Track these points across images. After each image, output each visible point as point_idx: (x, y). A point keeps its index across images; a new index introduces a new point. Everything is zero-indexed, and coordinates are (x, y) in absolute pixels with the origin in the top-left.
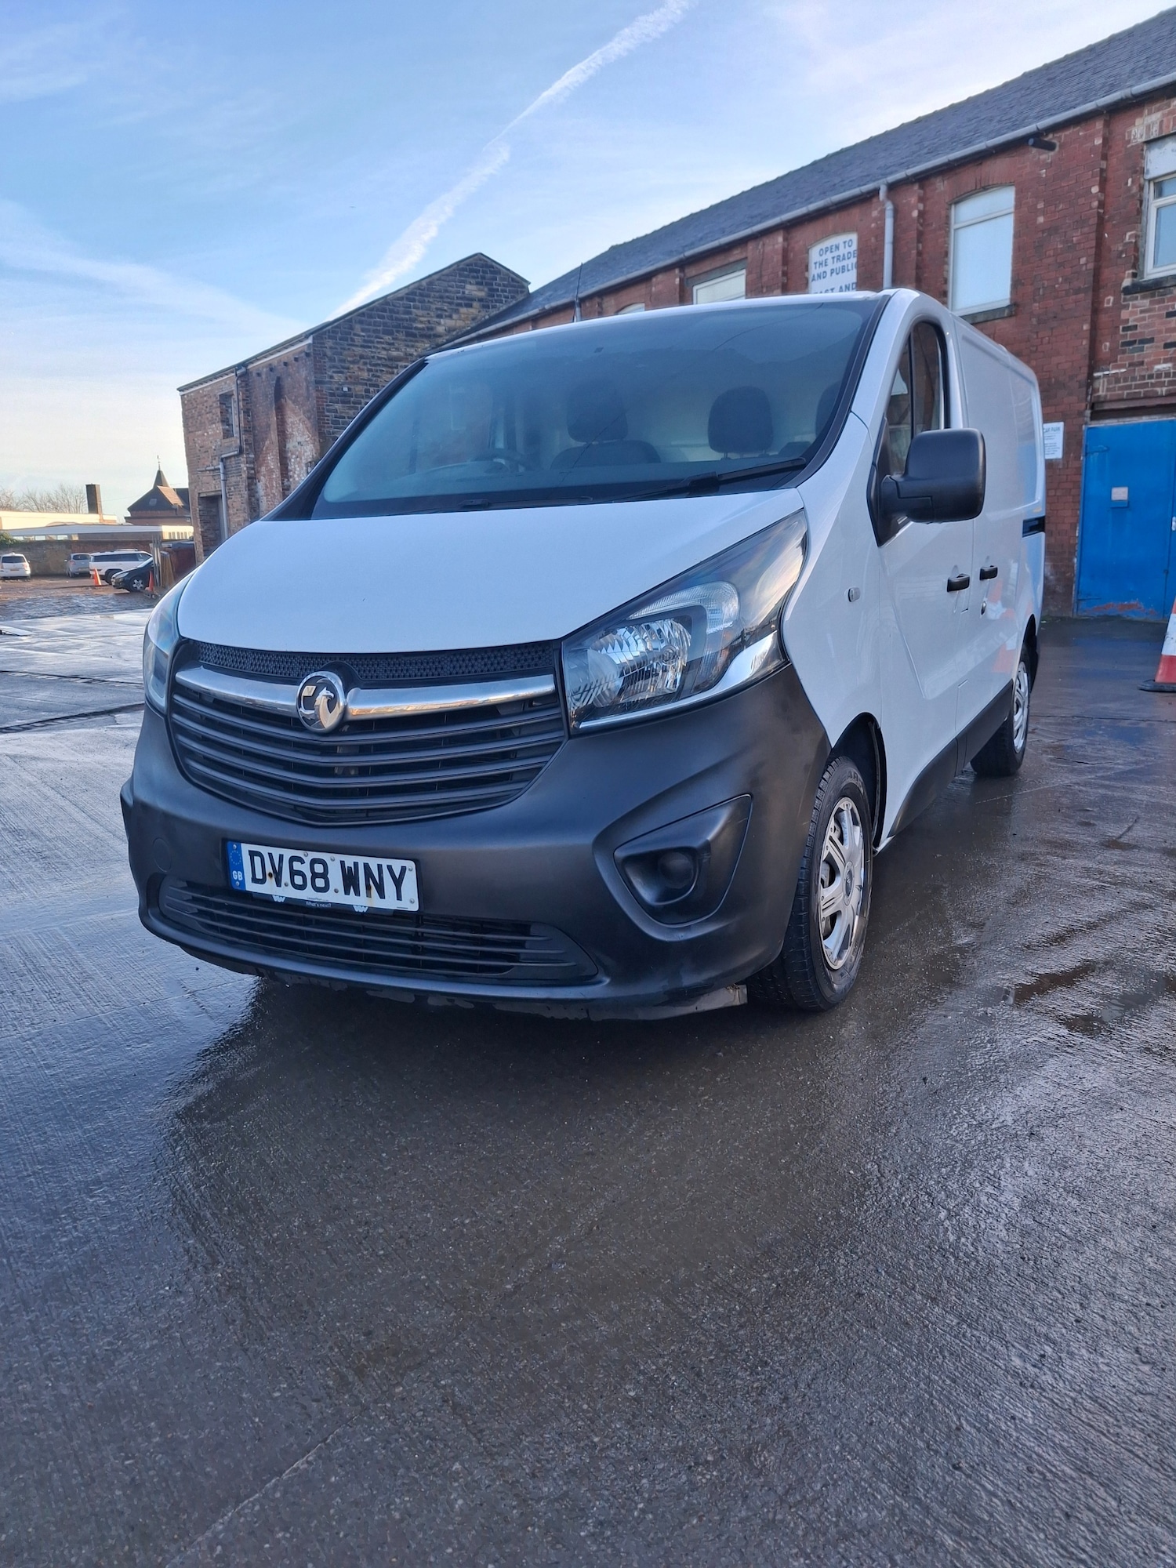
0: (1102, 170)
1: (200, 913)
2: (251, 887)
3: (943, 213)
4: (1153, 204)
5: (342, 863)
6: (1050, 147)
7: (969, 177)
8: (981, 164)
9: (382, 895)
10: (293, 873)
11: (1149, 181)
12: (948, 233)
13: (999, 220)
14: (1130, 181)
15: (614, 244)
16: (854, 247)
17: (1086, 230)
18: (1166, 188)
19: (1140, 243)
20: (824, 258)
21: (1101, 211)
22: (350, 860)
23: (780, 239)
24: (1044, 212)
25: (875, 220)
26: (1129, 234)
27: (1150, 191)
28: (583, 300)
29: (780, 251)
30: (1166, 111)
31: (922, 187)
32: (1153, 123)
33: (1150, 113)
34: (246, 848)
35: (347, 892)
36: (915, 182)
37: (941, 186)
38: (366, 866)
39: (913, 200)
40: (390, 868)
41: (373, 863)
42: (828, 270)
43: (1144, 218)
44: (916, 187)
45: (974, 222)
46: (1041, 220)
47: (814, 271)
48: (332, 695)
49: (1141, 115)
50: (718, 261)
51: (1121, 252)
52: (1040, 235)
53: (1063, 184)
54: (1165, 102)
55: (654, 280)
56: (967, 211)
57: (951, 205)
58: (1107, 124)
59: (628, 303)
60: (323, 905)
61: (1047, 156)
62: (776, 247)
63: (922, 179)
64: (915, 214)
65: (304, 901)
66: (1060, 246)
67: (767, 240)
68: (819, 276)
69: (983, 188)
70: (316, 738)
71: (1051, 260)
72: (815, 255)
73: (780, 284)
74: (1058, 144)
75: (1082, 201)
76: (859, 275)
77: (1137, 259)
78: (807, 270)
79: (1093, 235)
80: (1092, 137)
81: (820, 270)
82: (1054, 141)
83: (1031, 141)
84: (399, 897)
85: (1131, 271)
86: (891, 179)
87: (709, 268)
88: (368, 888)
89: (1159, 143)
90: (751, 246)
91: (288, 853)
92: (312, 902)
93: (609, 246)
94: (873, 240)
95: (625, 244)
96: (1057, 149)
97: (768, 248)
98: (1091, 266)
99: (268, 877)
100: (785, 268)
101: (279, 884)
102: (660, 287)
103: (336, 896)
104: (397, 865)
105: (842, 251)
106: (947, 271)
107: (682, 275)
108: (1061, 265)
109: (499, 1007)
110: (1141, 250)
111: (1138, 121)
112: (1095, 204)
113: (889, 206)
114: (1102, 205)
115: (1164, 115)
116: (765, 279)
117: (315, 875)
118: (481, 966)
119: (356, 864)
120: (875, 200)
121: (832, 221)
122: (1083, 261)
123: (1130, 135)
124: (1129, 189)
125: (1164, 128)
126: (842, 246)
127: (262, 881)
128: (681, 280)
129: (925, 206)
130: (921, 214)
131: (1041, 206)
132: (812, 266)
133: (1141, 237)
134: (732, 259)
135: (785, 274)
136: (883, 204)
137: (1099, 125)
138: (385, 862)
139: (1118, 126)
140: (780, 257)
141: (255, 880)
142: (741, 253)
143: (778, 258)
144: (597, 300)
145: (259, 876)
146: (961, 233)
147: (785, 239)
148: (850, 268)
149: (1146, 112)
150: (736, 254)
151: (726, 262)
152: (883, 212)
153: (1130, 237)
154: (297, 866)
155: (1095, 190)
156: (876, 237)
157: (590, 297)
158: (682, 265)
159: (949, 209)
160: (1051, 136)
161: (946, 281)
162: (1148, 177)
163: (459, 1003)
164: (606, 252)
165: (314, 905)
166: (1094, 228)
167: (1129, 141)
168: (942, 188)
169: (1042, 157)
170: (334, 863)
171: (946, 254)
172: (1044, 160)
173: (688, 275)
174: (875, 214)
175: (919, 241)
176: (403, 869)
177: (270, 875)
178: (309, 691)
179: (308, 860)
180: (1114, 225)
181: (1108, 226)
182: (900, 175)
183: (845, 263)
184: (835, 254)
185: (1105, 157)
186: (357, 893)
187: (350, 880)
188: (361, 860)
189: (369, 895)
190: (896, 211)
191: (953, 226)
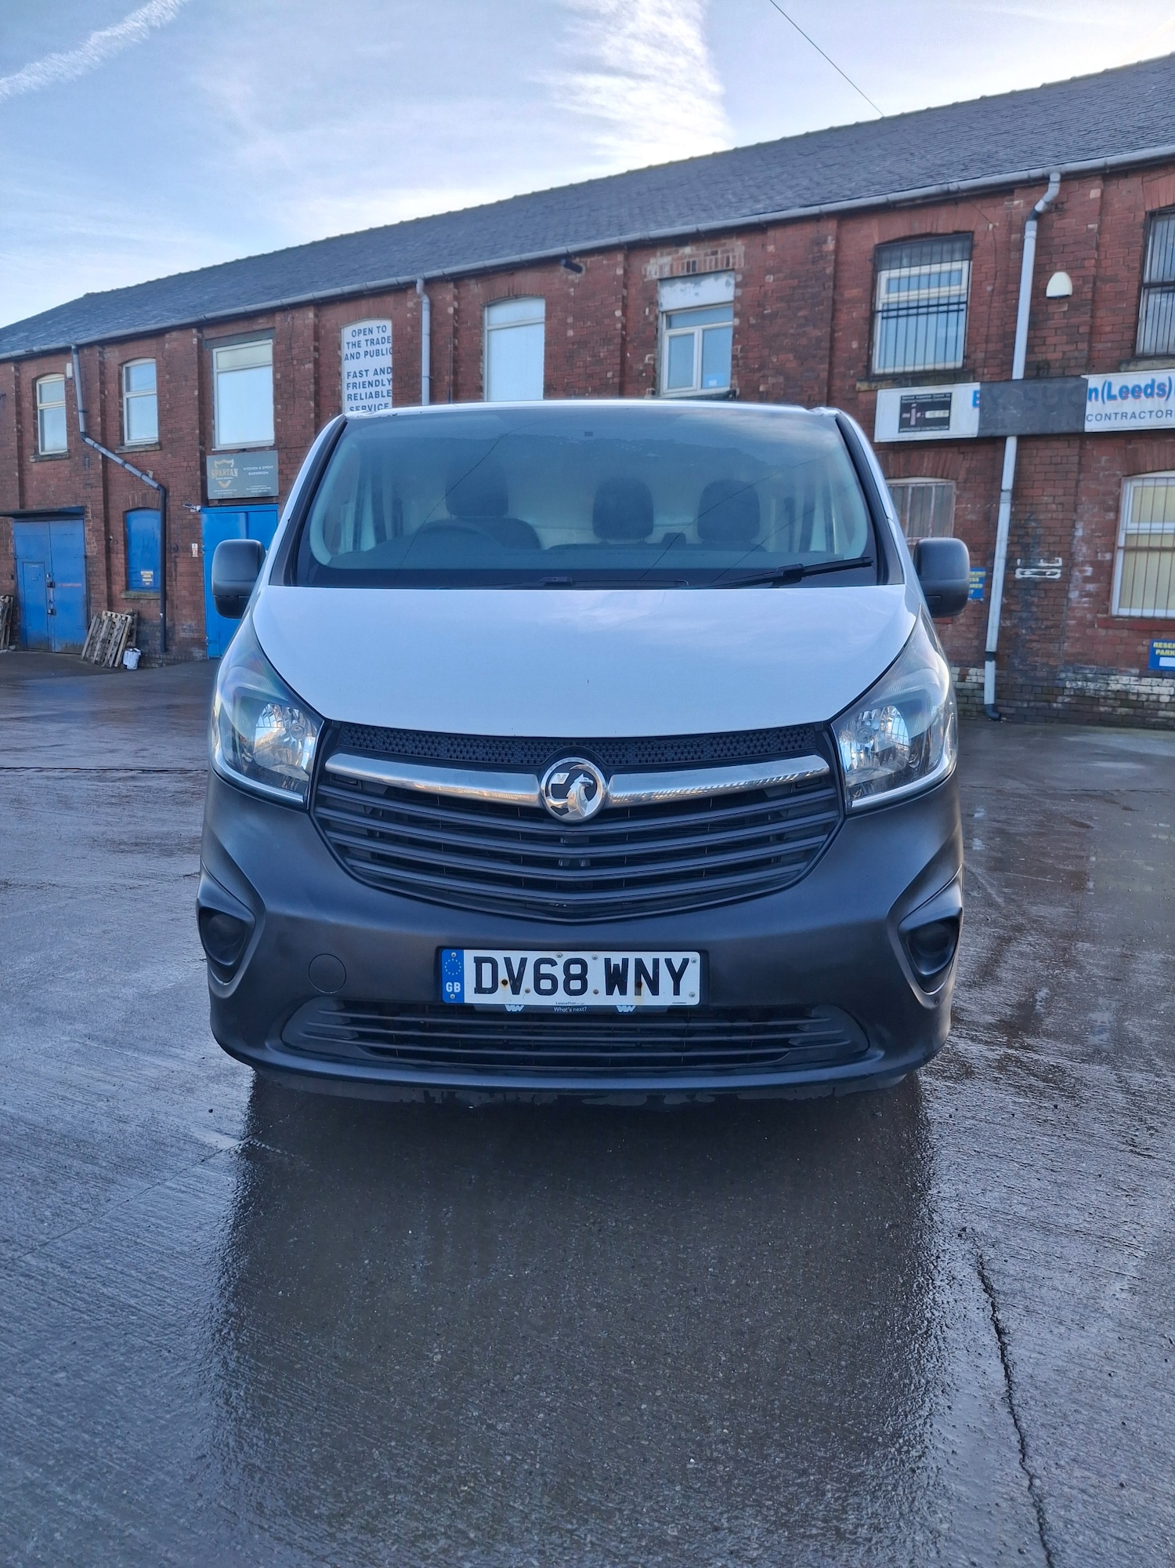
0: (623, 297)
1: (363, 1036)
2: (471, 998)
3: (478, 313)
4: (666, 334)
5: (608, 961)
6: (577, 269)
7: (502, 284)
8: (513, 274)
9: (655, 991)
10: (538, 977)
11: (663, 313)
12: (481, 334)
13: (530, 327)
14: (647, 310)
15: (90, 292)
16: (389, 333)
17: (611, 347)
18: (675, 322)
19: (657, 366)
20: (356, 339)
21: (624, 333)
22: (616, 958)
23: (311, 315)
24: (573, 326)
25: (411, 310)
26: (648, 356)
27: (663, 322)
28: (80, 347)
29: (311, 328)
30: (675, 256)
31: (456, 287)
32: (665, 265)
33: (662, 255)
34: (469, 956)
35: (610, 992)
36: (451, 281)
37: (475, 288)
38: (639, 964)
39: (449, 297)
40: (669, 962)
41: (647, 958)
42: (362, 351)
43: (659, 345)
44: (451, 286)
45: (508, 325)
46: (571, 333)
47: (346, 350)
48: (592, 782)
49: (654, 255)
50: (242, 327)
51: (642, 372)
52: (570, 346)
53: (590, 304)
54: (674, 249)
55: (167, 336)
56: (498, 315)
57: (484, 307)
58: (627, 258)
59: (136, 356)
60: (577, 1010)
61: (574, 277)
62: (307, 322)
63: (457, 279)
64: (451, 310)
65: (552, 1007)
66: (588, 359)
67: (296, 314)
68: (352, 356)
69: (514, 296)
70: (562, 828)
71: (581, 370)
72: (347, 334)
73: (312, 359)
74: (584, 268)
75: (607, 321)
76: (394, 361)
77: (655, 379)
78: (340, 349)
79: (618, 354)
80: (615, 266)
81: (355, 350)
82: (582, 265)
83: (563, 262)
84: (677, 992)
85: (651, 389)
86: (429, 274)
87: (231, 333)
88: (638, 985)
89: (670, 281)
90: (278, 317)
91: (533, 957)
92: (563, 1007)
93: (85, 293)
94: (409, 329)
95: (103, 294)
96: (584, 272)
97: (298, 322)
98: (616, 380)
99: (500, 985)
100: (317, 344)
101: (516, 990)
102: (175, 344)
103: (597, 996)
104: (677, 958)
105: (376, 335)
106: (483, 369)
107: (200, 335)
108: (591, 376)
109: (743, 1096)
110: (658, 371)
111: (652, 260)
112: (619, 326)
113: (426, 300)
114: (624, 327)
115: (673, 259)
116: (295, 352)
117: (569, 977)
118: (752, 1055)
119: (625, 962)
120: (410, 292)
121: (365, 305)
122: (609, 375)
123: (646, 271)
124: (646, 318)
125: (675, 270)
126: (375, 330)
127: (493, 990)
128: (200, 341)
129: (459, 305)
130: (456, 311)
131: (570, 320)
132: (344, 346)
133: (657, 360)
134: (256, 327)
135: (316, 349)
136: (419, 297)
137: (620, 257)
138: (662, 956)
139: (636, 261)
140: (311, 333)
141: (479, 989)
142: (268, 323)
143: (309, 333)
144: (98, 349)
145: (487, 983)
146: (494, 335)
147: (316, 316)
148: (384, 352)
149: (658, 254)
150: (262, 323)
151: (250, 330)
152: (419, 304)
153: (649, 359)
154: (545, 969)
155: (618, 313)
156: (412, 327)
157: (90, 345)
158: (200, 325)
159: (482, 311)
160: (578, 260)
161: (481, 377)
162: (662, 309)
163: (699, 1098)
164: (81, 299)
165: (565, 1010)
166: (619, 347)
167: (645, 276)
168: (476, 291)
169: (570, 277)
170: (596, 964)
171: (481, 353)
172: (573, 281)
173: (207, 337)
174: (410, 304)
175: (455, 337)
176: (685, 962)
177: (505, 983)
178: (560, 778)
179: (561, 962)
180: (635, 347)
181: (630, 346)
182: (436, 273)
183: (379, 347)
184: (369, 337)
185: (625, 286)
186: (623, 992)
187: (615, 979)
188: (632, 956)
189: (638, 992)
190: (432, 306)
191: (487, 328)
